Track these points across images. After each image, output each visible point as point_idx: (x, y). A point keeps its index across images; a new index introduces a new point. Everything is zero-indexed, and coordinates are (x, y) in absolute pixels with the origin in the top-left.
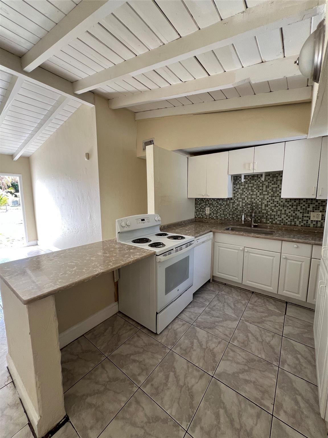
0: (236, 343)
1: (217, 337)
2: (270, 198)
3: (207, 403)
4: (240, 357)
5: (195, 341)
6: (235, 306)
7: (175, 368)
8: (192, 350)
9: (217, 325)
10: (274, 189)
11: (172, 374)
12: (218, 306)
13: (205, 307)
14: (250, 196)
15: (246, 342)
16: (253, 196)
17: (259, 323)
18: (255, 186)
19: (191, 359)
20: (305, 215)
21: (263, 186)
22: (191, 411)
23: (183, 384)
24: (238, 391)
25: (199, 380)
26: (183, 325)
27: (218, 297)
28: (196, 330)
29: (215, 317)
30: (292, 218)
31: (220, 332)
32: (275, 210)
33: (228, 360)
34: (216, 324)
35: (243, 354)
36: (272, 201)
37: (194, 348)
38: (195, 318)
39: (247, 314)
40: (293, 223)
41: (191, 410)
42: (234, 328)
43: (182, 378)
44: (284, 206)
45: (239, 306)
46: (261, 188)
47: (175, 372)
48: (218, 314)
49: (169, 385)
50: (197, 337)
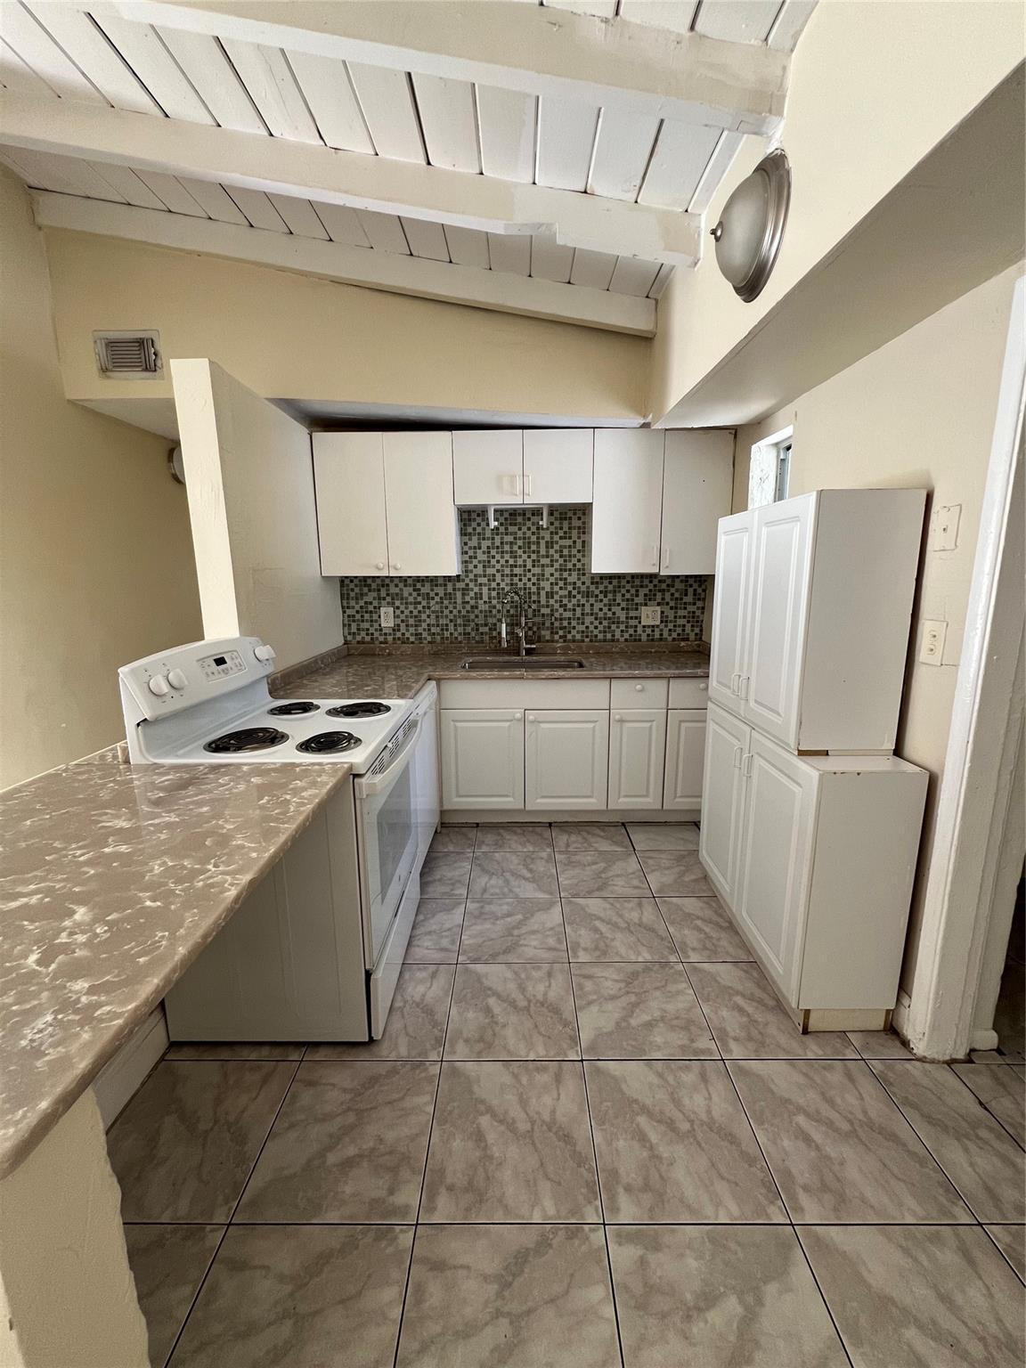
0: (583, 957)
1: (534, 963)
2: (557, 575)
3: (605, 1127)
4: (609, 984)
5: (492, 1001)
6: (531, 871)
7: (483, 1102)
8: (497, 1029)
9: (519, 936)
10: (566, 552)
11: (485, 1121)
12: (492, 887)
13: (460, 904)
14: (507, 571)
15: (602, 945)
16: (516, 571)
17: (599, 889)
18: (520, 543)
19: (509, 1052)
20: (632, 614)
21: (538, 543)
22: (585, 1173)
23: (529, 1124)
24: (645, 1055)
25: (558, 1090)
26: (434, 975)
27: (480, 865)
28: (476, 973)
29: (503, 918)
30: (605, 623)
31: (535, 948)
32: (570, 606)
33: (590, 1003)
34: (516, 932)
35: (610, 973)
36: (561, 584)
37: (501, 1020)
38: (453, 942)
39: (566, 879)
40: (609, 636)
41: (582, 1169)
42: (559, 925)
43: (516, 1112)
44: (588, 594)
45: (540, 867)
46: (534, 547)
47: (490, 1110)
48: (505, 907)
49: (496, 1152)
50: (490, 989)
